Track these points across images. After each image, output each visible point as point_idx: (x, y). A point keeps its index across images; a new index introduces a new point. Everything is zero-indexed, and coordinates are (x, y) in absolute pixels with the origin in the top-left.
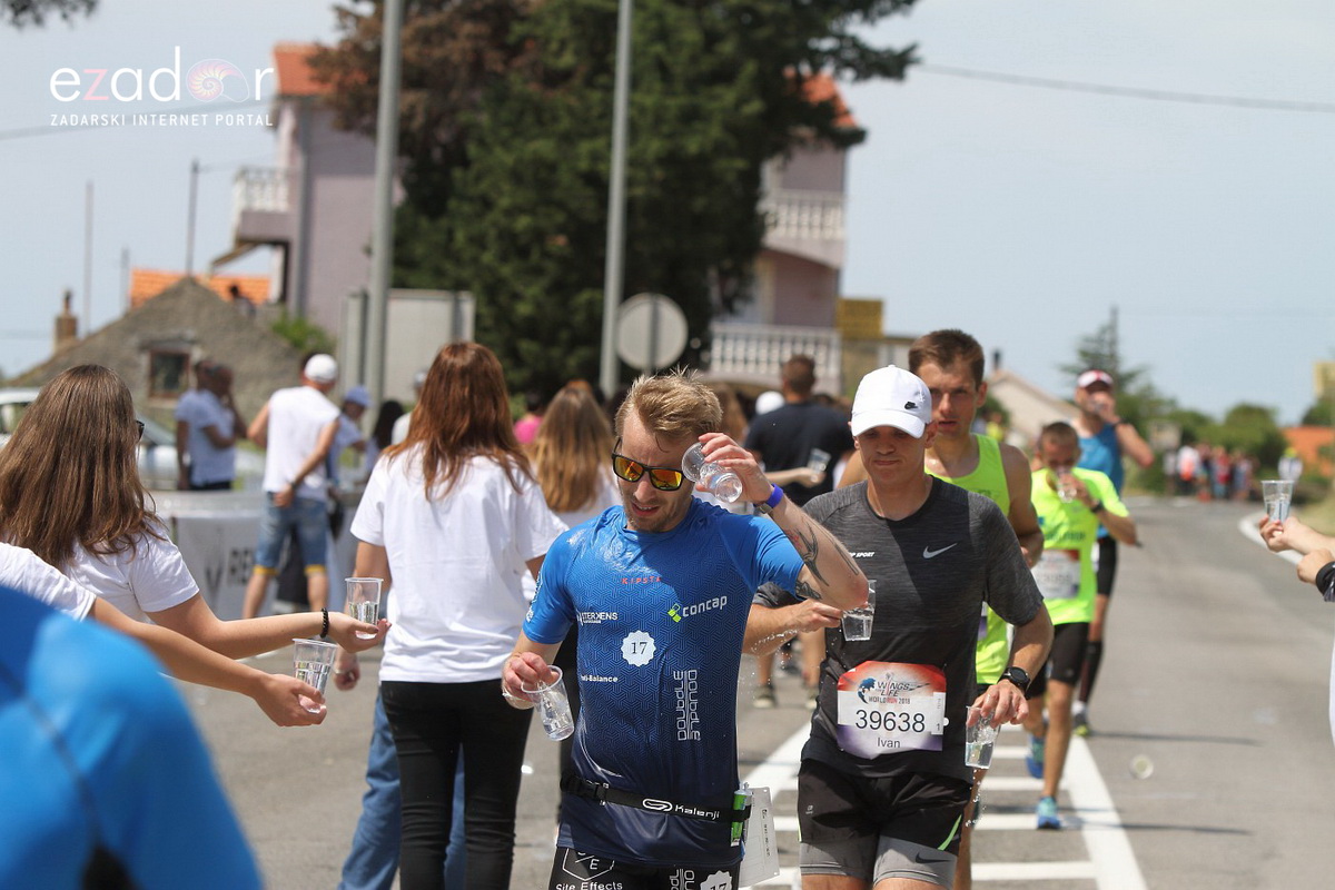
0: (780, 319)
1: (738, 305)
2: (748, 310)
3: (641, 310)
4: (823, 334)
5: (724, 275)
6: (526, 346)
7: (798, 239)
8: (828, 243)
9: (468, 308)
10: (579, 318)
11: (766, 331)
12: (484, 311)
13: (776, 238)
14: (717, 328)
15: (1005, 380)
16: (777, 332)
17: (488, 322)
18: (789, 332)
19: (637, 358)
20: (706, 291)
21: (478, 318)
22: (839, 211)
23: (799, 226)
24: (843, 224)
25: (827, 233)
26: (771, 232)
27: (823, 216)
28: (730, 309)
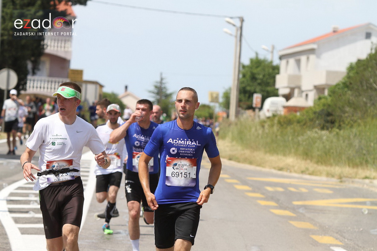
0: (51, 75)
1: (36, 71)
2: (39, 73)
3: (4, 73)
4: (65, 80)
5: (32, 62)
7: (57, 51)
8: (66, 52)
11: (47, 79)
14: (29, 77)
15: (128, 95)
16: (50, 79)
18: (54, 79)
19: (3, 87)
20: (26, 67)
22: (70, 43)
23: (58, 47)
24: (71, 46)
25: (66, 49)
26: (49, 48)
27: (65, 44)
28: (34, 73)
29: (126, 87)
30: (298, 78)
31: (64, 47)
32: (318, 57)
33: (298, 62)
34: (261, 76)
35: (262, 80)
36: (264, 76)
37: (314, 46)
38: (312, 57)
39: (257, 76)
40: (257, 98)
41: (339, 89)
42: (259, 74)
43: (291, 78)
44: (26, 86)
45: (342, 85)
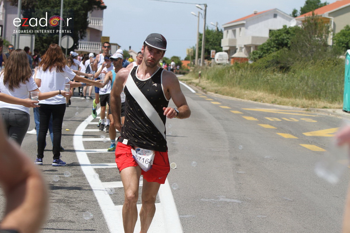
1: (83, 37)
2: (85, 38)
3: (65, 38)
4: (99, 43)
5: (81, 32)
6: (44, 44)
7: (94, 26)
8: (99, 26)
9: (34, 38)
10: (55, 39)
11: (88, 42)
12: (37, 38)
13: (90, 25)
14: (79, 41)
15: (131, 51)
16: (90, 42)
17: (38, 40)
18: (92, 43)
19: (65, 47)
20: (78, 35)
21: (36, 40)
22: (101, 21)
23: (94, 23)
24: (102, 23)
25: (100, 25)
26: (89, 24)
27: (99, 22)
28: (82, 38)
29: (130, 47)
30: (235, 41)
31: (99, 24)
32: (247, 28)
33: (234, 32)
34: (212, 40)
35: (212, 42)
36: (213, 40)
37: (244, 22)
38: (243, 28)
39: (210, 40)
40: (213, 52)
41: (265, 47)
42: (211, 39)
43: (230, 41)
44: (78, 46)
45: (266, 45)
